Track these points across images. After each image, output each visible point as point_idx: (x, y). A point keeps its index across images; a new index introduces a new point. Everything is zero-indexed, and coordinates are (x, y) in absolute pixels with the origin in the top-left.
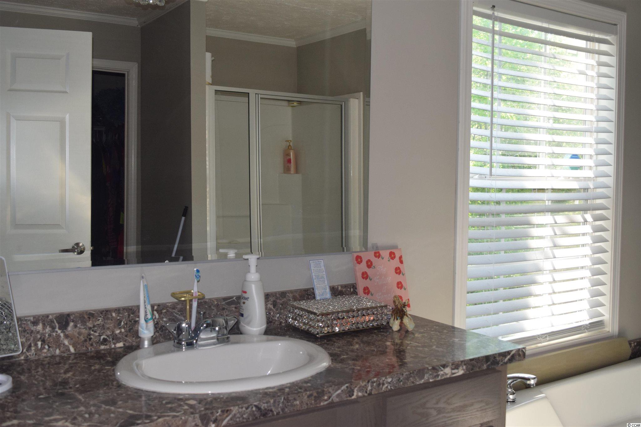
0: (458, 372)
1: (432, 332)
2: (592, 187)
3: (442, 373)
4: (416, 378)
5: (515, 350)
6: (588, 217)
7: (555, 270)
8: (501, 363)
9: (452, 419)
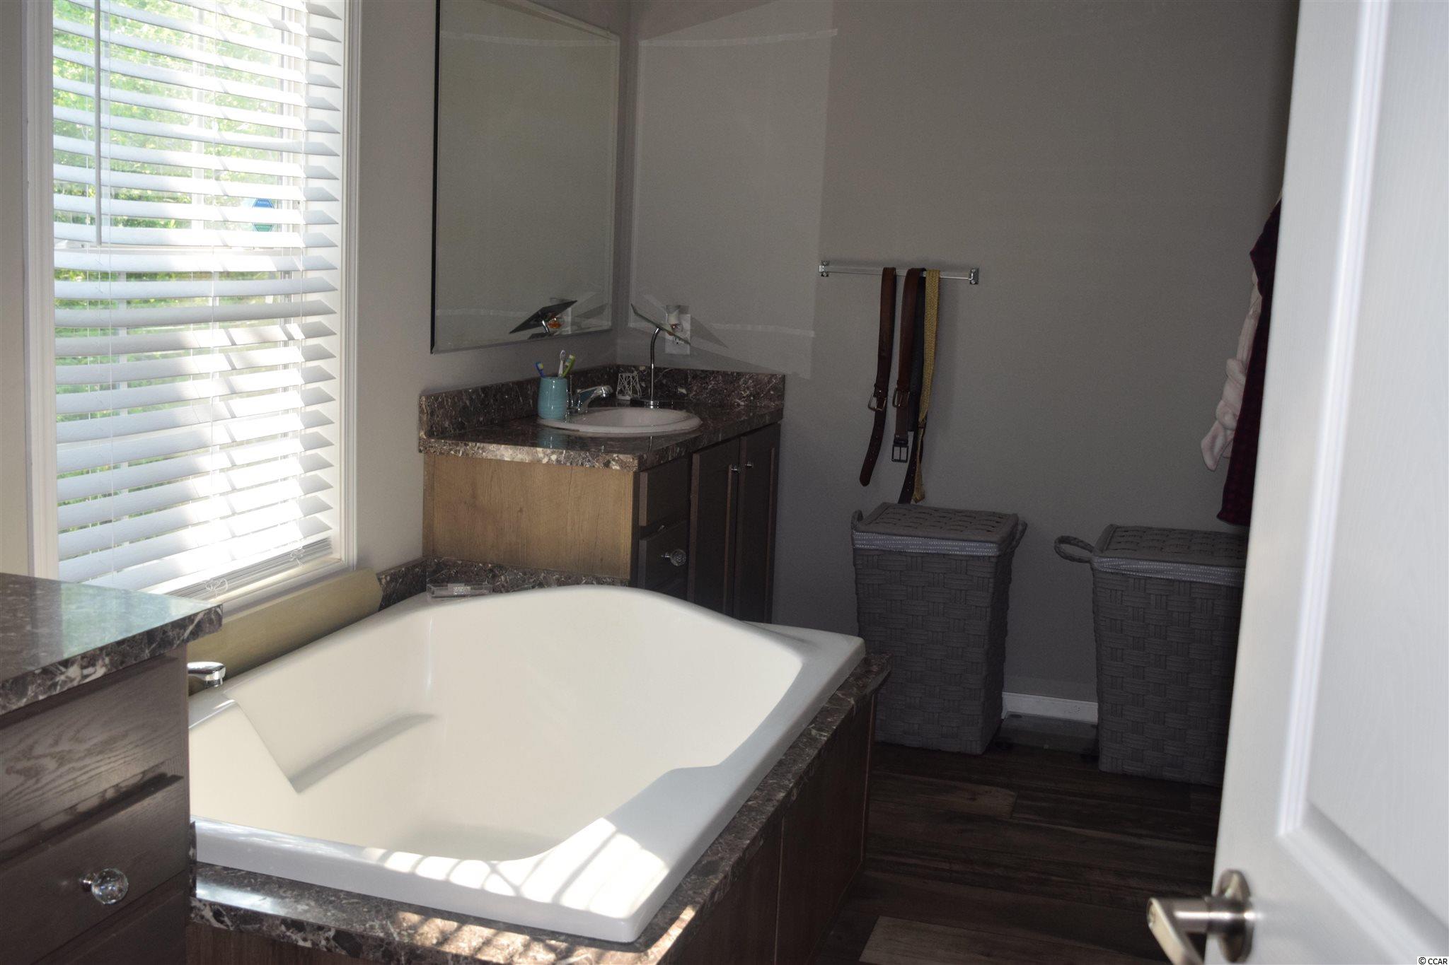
0: (95, 673)
2: (301, 268)
3: (62, 678)
4: (11, 696)
5: (203, 613)
6: (294, 328)
7: (235, 443)
8: (178, 642)
9: (87, 772)
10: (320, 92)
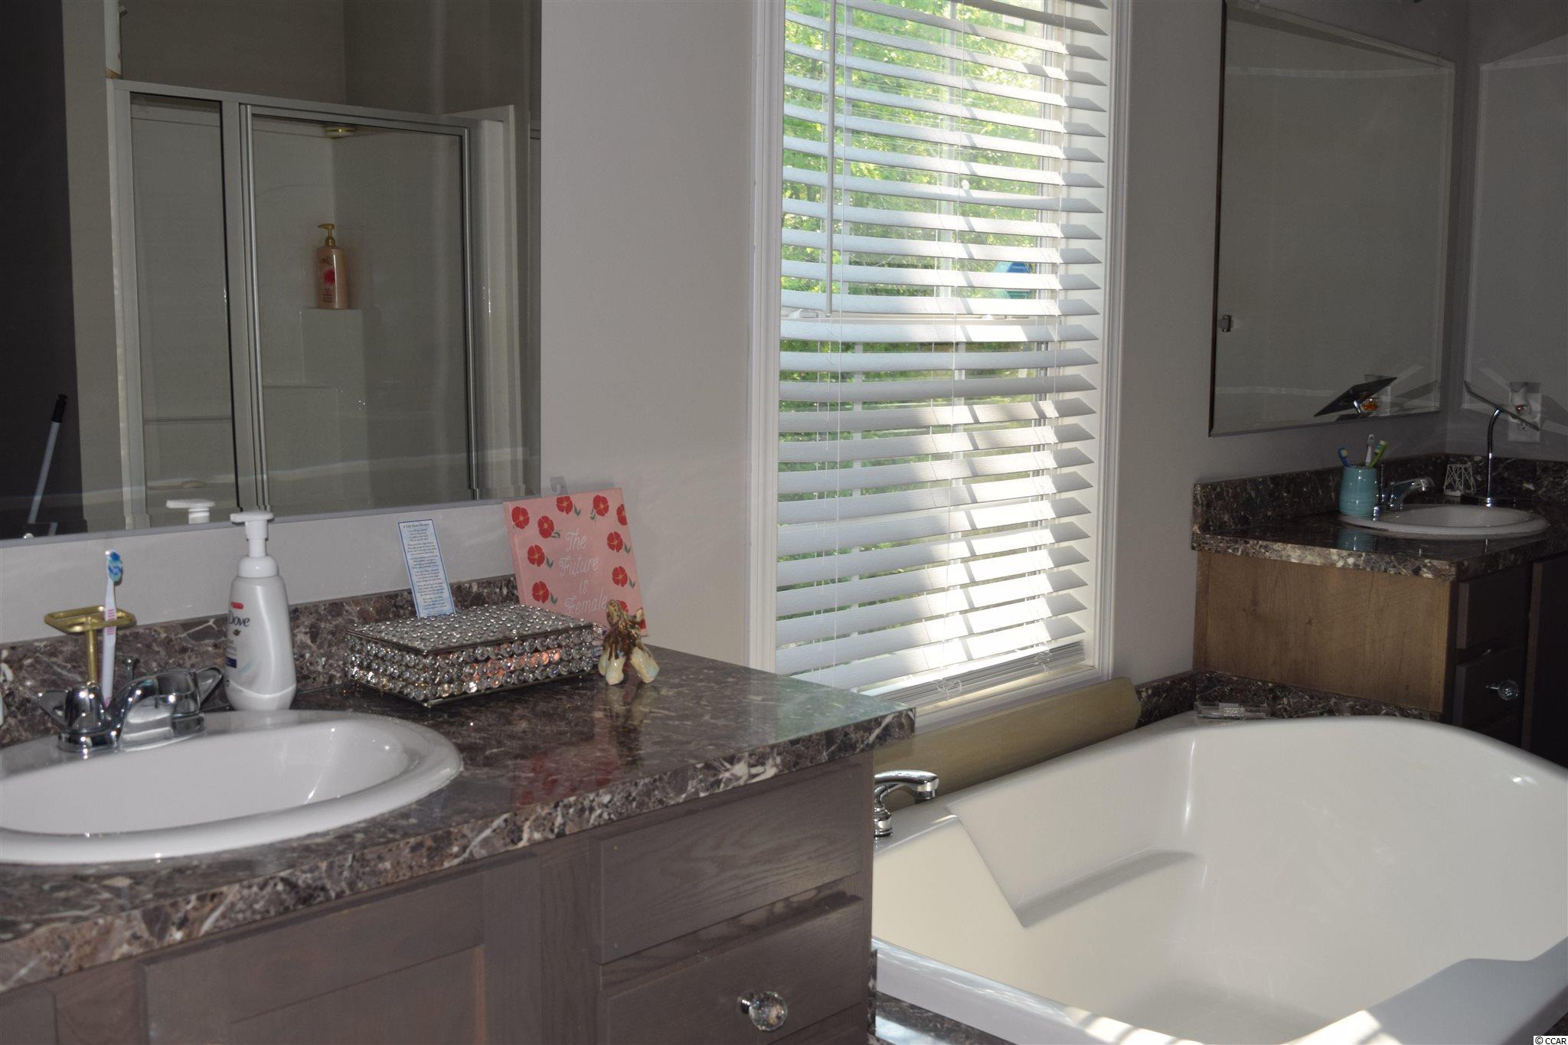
0: (763, 772)
1: (699, 684)
2: (1056, 338)
3: (727, 775)
4: (669, 790)
5: (892, 715)
6: (1049, 408)
8: (862, 746)
9: (750, 882)
10: (1082, 143)
